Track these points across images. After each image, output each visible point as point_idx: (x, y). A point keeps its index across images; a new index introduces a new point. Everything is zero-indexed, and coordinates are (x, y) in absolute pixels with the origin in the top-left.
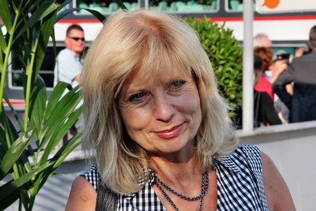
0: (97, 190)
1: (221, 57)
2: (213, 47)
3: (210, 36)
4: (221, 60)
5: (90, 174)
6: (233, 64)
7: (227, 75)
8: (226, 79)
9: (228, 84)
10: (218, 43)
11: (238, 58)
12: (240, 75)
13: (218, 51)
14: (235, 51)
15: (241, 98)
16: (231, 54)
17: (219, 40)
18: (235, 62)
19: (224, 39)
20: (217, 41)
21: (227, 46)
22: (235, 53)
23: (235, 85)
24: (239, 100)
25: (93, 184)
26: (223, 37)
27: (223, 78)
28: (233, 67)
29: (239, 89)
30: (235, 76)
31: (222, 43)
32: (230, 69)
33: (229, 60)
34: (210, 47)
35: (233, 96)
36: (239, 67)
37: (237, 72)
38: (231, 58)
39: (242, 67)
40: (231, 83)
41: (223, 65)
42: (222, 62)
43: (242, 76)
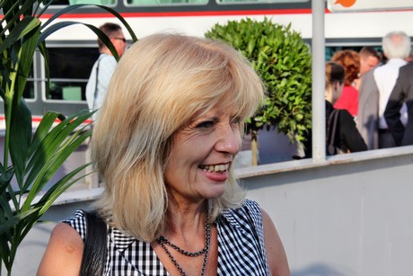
0: (84, 240)
1: (285, 68)
2: (275, 55)
3: (271, 42)
4: (284, 71)
5: (77, 221)
6: (300, 76)
7: (293, 90)
8: (291, 95)
9: (294, 101)
10: (280, 51)
11: (306, 69)
12: (309, 89)
13: (280, 60)
14: (302, 59)
15: (310, 119)
16: (297, 64)
17: (282, 46)
18: (303, 73)
19: (288, 45)
20: (279, 48)
21: (292, 54)
22: (302, 63)
23: (303, 102)
24: (308, 121)
25: (80, 233)
26: (286, 42)
27: (287, 94)
28: (299, 80)
29: (308, 107)
30: (303, 92)
31: (286, 50)
32: (296, 83)
33: (295, 71)
34: (270, 55)
35: (300, 117)
36: (307, 80)
37: (305, 87)
38: (297, 69)
39: (311, 80)
40: (298, 100)
41: (287, 77)
42: (286, 74)
43: (311, 92)
